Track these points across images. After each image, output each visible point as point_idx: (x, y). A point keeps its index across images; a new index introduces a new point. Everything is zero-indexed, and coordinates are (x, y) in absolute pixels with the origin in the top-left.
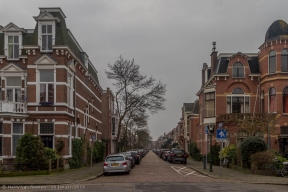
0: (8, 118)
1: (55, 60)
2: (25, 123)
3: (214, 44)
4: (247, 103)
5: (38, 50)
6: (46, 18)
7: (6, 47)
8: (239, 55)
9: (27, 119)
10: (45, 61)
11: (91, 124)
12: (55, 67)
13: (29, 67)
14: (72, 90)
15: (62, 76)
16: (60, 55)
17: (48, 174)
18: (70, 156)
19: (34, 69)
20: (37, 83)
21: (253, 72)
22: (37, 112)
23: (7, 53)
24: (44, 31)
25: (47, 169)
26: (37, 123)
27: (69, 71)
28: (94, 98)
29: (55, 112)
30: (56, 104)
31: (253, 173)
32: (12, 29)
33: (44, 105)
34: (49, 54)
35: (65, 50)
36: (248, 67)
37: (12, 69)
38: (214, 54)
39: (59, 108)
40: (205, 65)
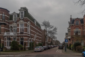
0: (12, 37)
1: (24, 21)
2: (16, 38)
3: (71, 16)
4: (80, 32)
5: (20, 19)
6: (22, 10)
7: (13, 18)
8: (77, 18)
9: (17, 37)
10: (21, 21)
11: (37, 38)
12: (24, 23)
13: (17, 23)
14: (30, 29)
15: (26, 25)
16: (25, 20)
17: (19, 51)
18: (29, 47)
19: (19, 24)
20: (20, 27)
21: (81, 23)
22: (19, 35)
23: (13, 20)
24: (21, 13)
25: (19, 50)
26: (20, 38)
27: (28, 24)
28: (38, 31)
29: (24, 35)
30: (24, 33)
31: (76, 52)
32: (15, 13)
33: (21, 33)
34: (22, 19)
35: (26, 18)
36: (80, 22)
37: (15, 24)
38: (71, 19)
39: (25, 34)
40: (69, 22)
